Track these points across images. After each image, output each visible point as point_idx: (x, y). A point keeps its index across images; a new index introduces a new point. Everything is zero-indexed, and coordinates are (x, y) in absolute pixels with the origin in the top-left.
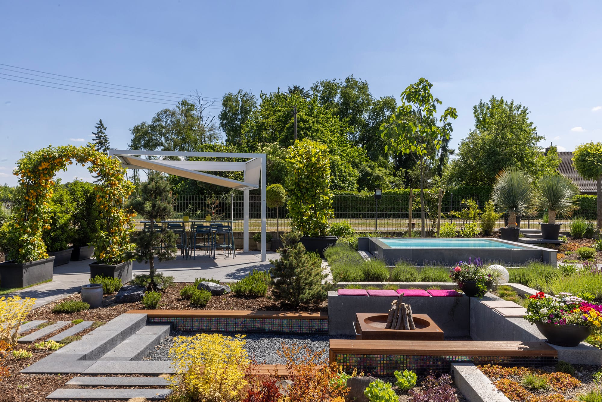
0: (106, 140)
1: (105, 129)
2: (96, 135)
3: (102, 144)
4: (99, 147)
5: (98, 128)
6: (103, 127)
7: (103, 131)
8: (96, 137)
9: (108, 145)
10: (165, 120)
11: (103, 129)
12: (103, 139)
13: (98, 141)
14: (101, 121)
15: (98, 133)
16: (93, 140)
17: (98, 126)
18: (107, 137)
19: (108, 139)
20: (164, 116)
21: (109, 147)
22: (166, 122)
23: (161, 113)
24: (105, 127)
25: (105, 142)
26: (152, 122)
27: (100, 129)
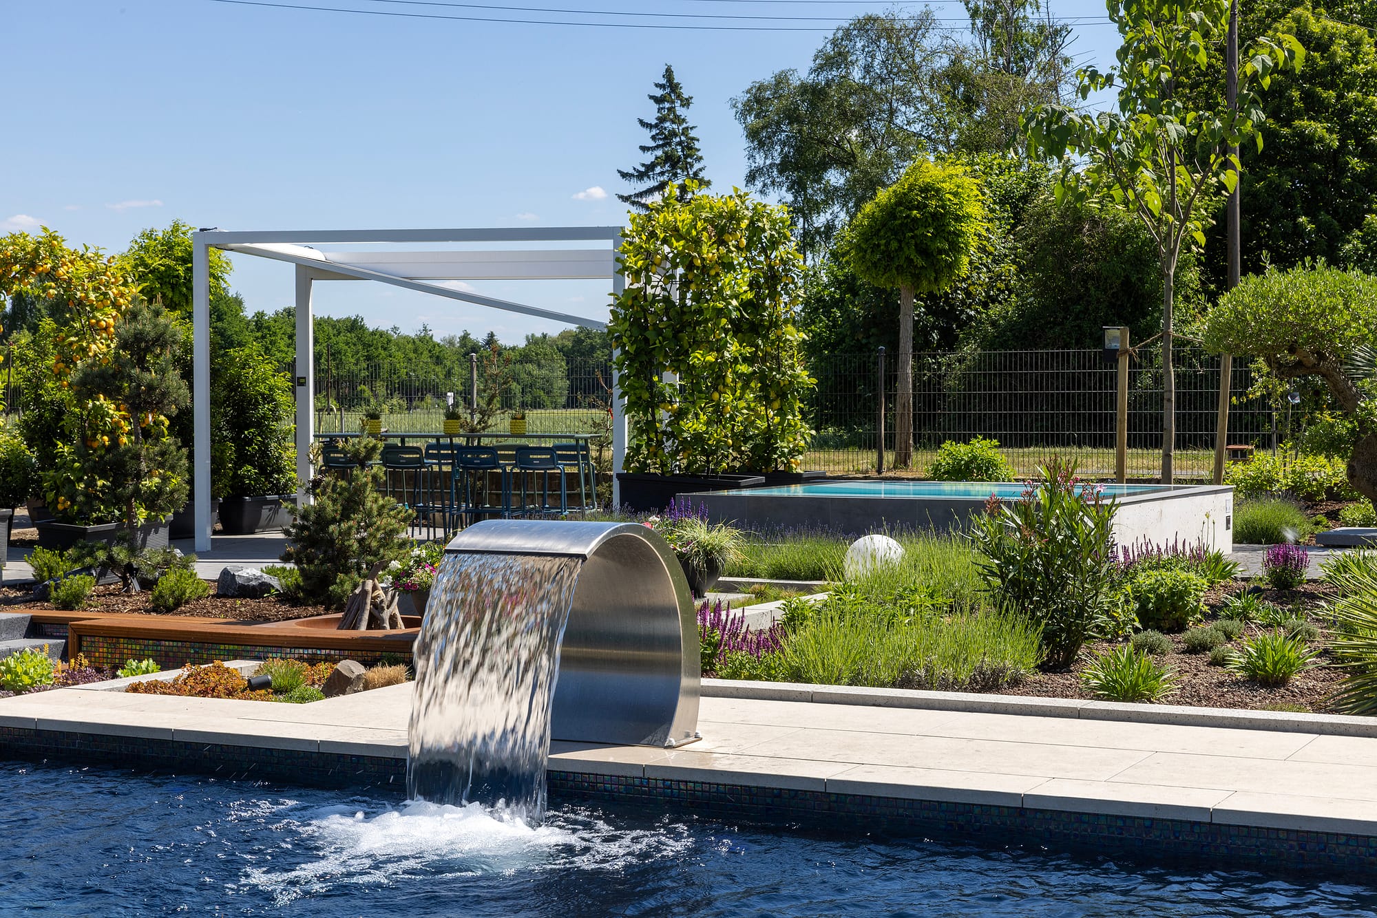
0: (689, 147)
1: (686, 103)
2: (654, 132)
3: (674, 166)
4: (665, 178)
5: (658, 100)
6: (679, 96)
7: (680, 111)
8: (653, 138)
9: (697, 166)
10: (862, 62)
11: (678, 103)
12: (680, 143)
13: (659, 153)
14: (669, 73)
15: (662, 120)
16: (644, 149)
17: (659, 93)
18: (692, 134)
19: (697, 145)
20: (859, 45)
21: (701, 175)
22: (867, 69)
23: (847, 34)
24: (685, 96)
25: (686, 157)
26: (812, 71)
27: (667, 105)
